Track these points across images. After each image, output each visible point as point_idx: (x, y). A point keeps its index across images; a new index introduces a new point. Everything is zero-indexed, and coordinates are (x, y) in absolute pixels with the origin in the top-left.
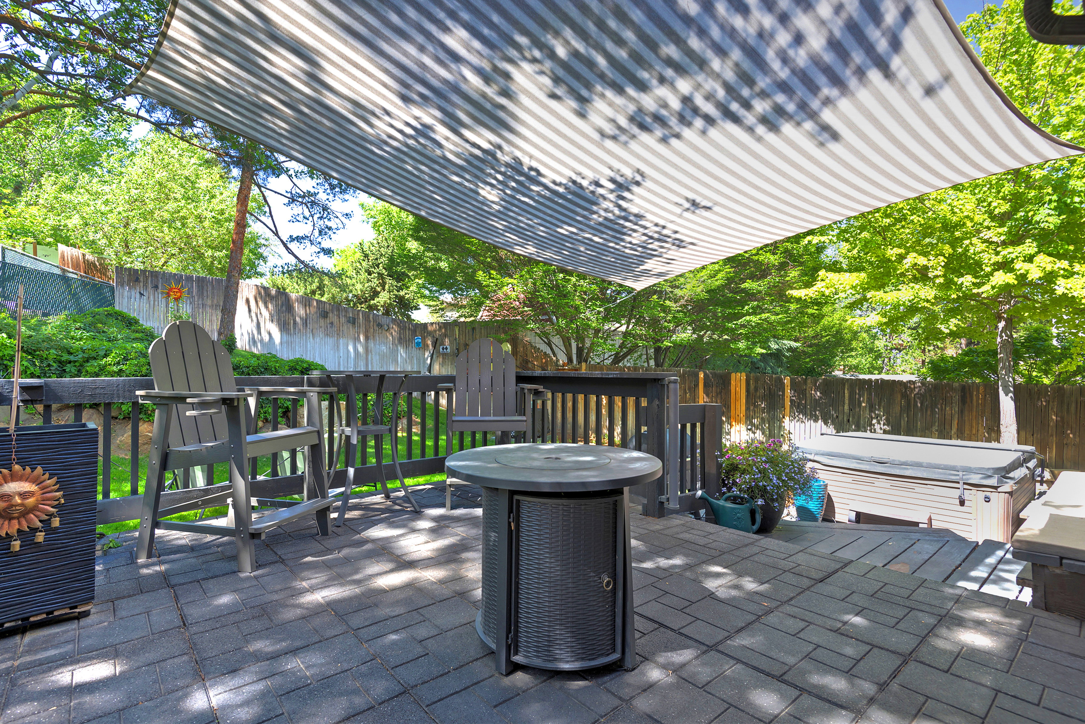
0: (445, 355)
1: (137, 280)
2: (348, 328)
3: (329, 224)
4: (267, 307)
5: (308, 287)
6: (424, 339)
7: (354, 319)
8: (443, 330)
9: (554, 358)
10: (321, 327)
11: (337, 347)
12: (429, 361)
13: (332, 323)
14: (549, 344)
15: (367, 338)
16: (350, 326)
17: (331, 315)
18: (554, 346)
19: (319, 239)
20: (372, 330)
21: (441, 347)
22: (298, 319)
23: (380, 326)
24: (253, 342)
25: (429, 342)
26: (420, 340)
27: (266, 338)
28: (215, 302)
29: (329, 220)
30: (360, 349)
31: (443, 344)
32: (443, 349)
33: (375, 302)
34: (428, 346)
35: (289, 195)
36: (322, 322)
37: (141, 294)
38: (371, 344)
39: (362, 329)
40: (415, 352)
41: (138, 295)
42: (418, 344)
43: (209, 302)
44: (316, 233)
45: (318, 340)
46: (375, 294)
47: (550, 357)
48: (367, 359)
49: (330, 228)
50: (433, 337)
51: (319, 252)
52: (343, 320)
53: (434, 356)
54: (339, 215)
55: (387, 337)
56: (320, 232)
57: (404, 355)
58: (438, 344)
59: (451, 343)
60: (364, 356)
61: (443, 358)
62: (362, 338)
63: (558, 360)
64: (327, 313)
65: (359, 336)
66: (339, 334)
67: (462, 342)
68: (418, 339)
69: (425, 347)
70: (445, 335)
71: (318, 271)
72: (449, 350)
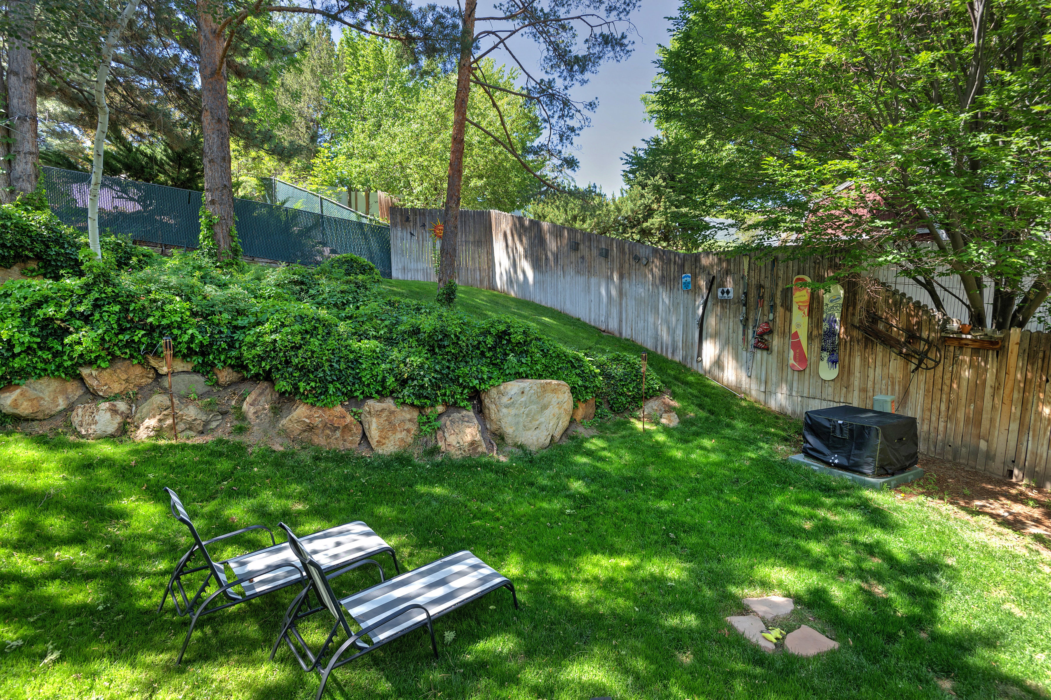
0: (724, 302)
1: (408, 220)
2: (600, 264)
3: (570, 123)
4: (521, 241)
5: (569, 212)
6: (695, 277)
7: (607, 251)
8: (724, 265)
9: (938, 315)
10: (571, 263)
11: (588, 289)
12: (700, 311)
13: (583, 258)
14: (929, 286)
15: (621, 277)
16: (602, 260)
17: (581, 247)
18: (938, 290)
19: (559, 147)
20: (627, 265)
21: (720, 290)
22: (549, 254)
23: (637, 259)
24: (510, 281)
25: (703, 283)
26: (689, 280)
27: (521, 277)
28: (477, 238)
29: (572, 117)
30: (614, 292)
31: (722, 285)
32: (723, 293)
33: (648, 224)
34: (700, 288)
35: (525, 92)
36: (573, 254)
37: (412, 234)
38: (626, 285)
39: (617, 264)
40: (682, 297)
41: (409, 235)
42: (686, 284)
43: (471, 238)
44: (556, 139)
45: (568, 278)
46: (649, 213)
47: (926, 312)
48: (621, 304)
49: (572, 129)
50: (709, 274)
51: (561, 165)
52: (595, 252)
53: (709, 304)
54: (580, 107)
55: (646, 276)
56: (561, 137)
57: (667, 301)
58: (715, 286)
59: (736, 283)
60: (618, 300)
61: (723, 307)
62: (616, 277)
63: (947, 321)
64: (578, 244)
65: (612, 274)
66: (590, 272)
67: (754, 282)
68: (687, 278)
69: (696, 289)
70: (727, 272)
71: (563, 191)
72: (731, 295)
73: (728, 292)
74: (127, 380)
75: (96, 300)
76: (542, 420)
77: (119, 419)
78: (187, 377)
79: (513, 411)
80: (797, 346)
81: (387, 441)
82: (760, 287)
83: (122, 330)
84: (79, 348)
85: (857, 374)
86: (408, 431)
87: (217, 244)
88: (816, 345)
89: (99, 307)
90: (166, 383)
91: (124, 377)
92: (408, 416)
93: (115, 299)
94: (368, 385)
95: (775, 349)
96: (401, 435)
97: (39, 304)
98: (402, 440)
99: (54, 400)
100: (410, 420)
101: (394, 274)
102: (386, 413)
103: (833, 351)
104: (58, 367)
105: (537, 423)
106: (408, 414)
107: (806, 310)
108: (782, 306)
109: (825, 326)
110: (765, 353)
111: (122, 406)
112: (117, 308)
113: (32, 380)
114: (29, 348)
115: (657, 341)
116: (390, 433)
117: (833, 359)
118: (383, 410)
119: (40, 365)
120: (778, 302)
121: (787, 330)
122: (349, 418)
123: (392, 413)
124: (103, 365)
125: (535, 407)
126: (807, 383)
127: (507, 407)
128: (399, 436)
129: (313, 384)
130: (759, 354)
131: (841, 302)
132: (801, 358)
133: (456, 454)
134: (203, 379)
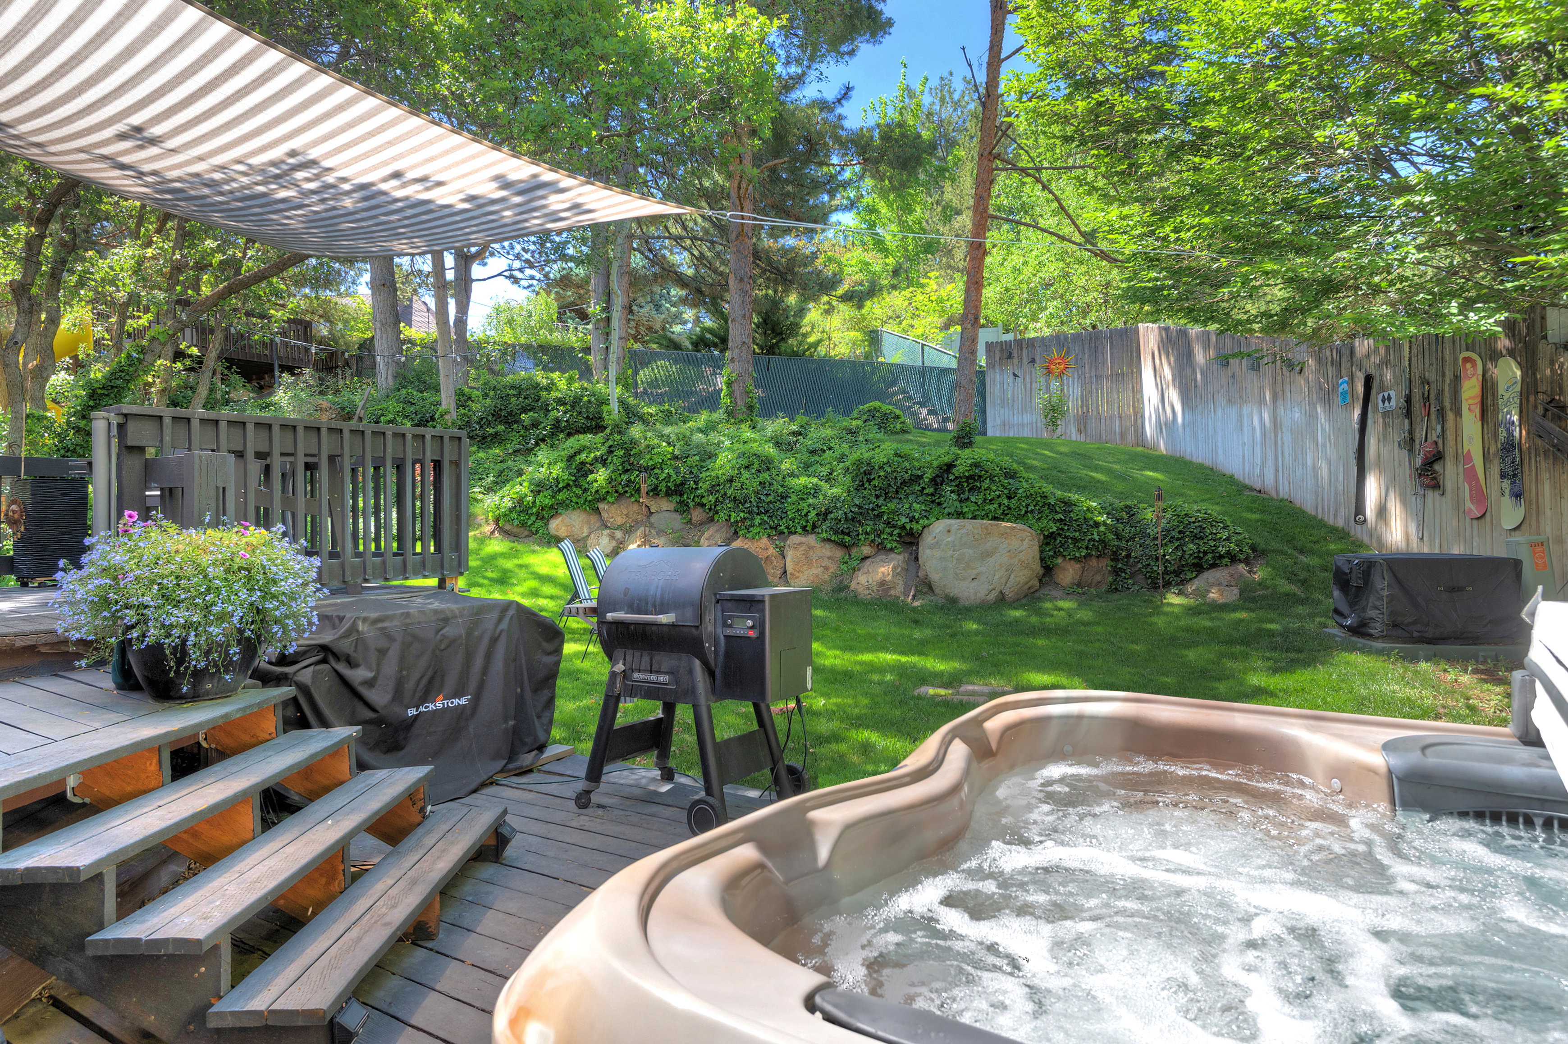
0: (1386, 416)
1: (1010, 356)
2: (1252, 381)
6: (1351, 380)
7: (1258, 360)
8: (1383, 352)
20: (1280, 378)
21: (1380, 395)
23: (1291, 365)
25: (1360, 388)
26: (1346, 386)
31: (1382, 387)
32: (1383, 400)
34: (1358, 398)
36: (1223, 376)
37: (1015, 376)
38: (1280, 410)
39: (1268, 379)
40: (1341, 416)
41: (1011, 376)
42: (1344, 394)
50: (1366, 372)
55: (1301, 389)
57: (1326, 426)
58: (1374, 392)
59: (1397, 381)
60: (1273, 436)
61: (1385, 425)
65: (1264, 395)
67: (1417, 375)
68: (1344, 383)
69: (1354, 401)
70: (1387, 364)
72: (1393, 402)
73: (1389, 399)
74: (627, 515)
75: (611, 446)
76: (983, 569)
77: (614, 544)
78: (667, 514)
79: (938, 554)
80: (1471, 474)
81: (801, 575)
82: (1425, 381)
83: (626, 471)
84: (595, 485)
85: (1548, 513)
86: (826, 568)
87: (734, 402)
88: (1495, 469)
89: (612, 452)
90: (653, 519)
91: (625, 512)
92: (828, 554)
93: (622, 446)
94: (793, 520)
95: (1449, 485)
96: (816, 571)
97: (576, 453)
98: (817, 576)
99: (581, 528)
100: (829, 558)
101: (990, 433)
102: (804, 547)
103: (1515, 475)
104: (585, 501)
105: (975, 572)
106: (828, 551)
107: (1478, 411)
108: (1451, 409)
109: (1502, 434)
110: (1437, 493)
111: (619, 534)
112: (622, 453)
113: (570, 511)
114: (568, 485)
115: (1317, 496)
116: (805, 568)
117: (1516, 490)
118: (800, 544)
119: (574, 499)
120: (1447, 403)
121: (1460, 451)
122: (772, 551)
123: (811, 548)
124: (611, 500)
125: (971, 551)
126: (1488, 538)
127: (930, 548)
128: (814, 571)
129: (742, 515)
130: (1430, 494)
131: (1518, 388)
132: (1479, 496)
133: (863, 593)
134: (679, 517)
